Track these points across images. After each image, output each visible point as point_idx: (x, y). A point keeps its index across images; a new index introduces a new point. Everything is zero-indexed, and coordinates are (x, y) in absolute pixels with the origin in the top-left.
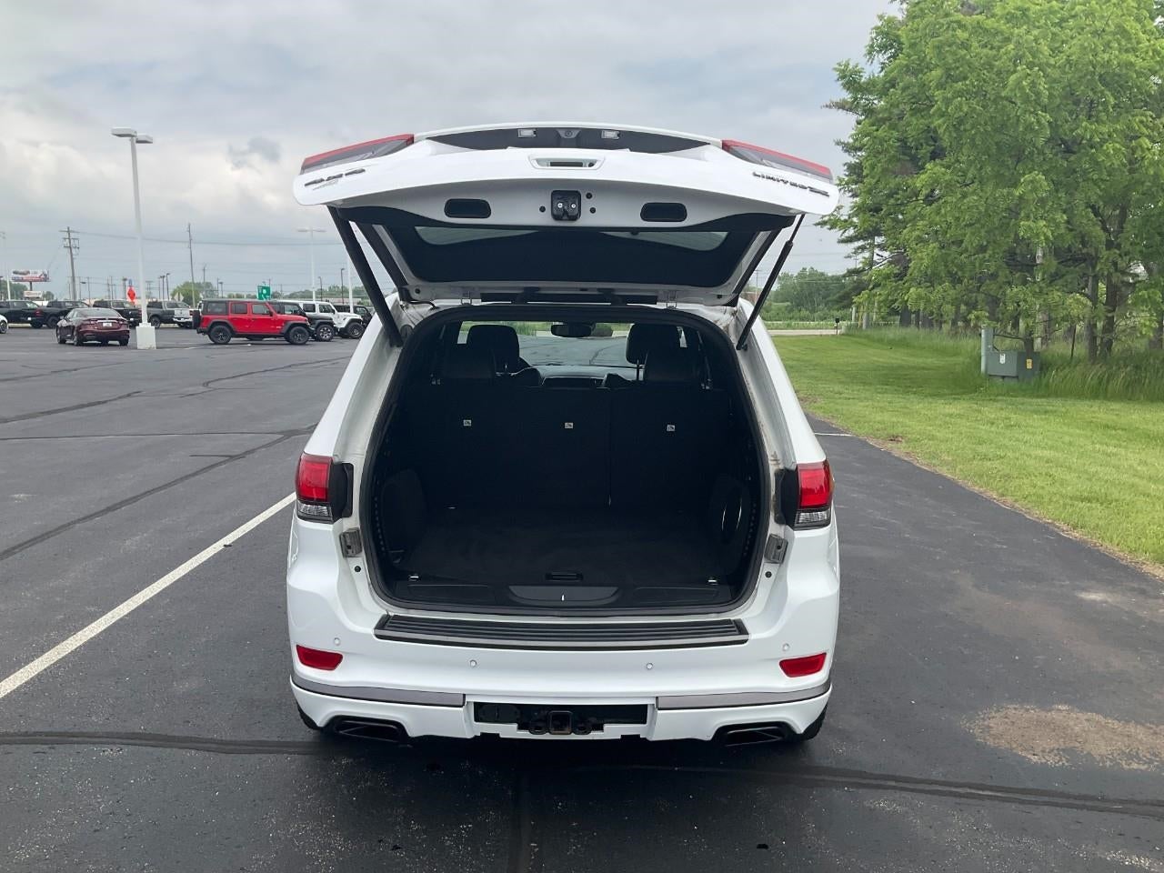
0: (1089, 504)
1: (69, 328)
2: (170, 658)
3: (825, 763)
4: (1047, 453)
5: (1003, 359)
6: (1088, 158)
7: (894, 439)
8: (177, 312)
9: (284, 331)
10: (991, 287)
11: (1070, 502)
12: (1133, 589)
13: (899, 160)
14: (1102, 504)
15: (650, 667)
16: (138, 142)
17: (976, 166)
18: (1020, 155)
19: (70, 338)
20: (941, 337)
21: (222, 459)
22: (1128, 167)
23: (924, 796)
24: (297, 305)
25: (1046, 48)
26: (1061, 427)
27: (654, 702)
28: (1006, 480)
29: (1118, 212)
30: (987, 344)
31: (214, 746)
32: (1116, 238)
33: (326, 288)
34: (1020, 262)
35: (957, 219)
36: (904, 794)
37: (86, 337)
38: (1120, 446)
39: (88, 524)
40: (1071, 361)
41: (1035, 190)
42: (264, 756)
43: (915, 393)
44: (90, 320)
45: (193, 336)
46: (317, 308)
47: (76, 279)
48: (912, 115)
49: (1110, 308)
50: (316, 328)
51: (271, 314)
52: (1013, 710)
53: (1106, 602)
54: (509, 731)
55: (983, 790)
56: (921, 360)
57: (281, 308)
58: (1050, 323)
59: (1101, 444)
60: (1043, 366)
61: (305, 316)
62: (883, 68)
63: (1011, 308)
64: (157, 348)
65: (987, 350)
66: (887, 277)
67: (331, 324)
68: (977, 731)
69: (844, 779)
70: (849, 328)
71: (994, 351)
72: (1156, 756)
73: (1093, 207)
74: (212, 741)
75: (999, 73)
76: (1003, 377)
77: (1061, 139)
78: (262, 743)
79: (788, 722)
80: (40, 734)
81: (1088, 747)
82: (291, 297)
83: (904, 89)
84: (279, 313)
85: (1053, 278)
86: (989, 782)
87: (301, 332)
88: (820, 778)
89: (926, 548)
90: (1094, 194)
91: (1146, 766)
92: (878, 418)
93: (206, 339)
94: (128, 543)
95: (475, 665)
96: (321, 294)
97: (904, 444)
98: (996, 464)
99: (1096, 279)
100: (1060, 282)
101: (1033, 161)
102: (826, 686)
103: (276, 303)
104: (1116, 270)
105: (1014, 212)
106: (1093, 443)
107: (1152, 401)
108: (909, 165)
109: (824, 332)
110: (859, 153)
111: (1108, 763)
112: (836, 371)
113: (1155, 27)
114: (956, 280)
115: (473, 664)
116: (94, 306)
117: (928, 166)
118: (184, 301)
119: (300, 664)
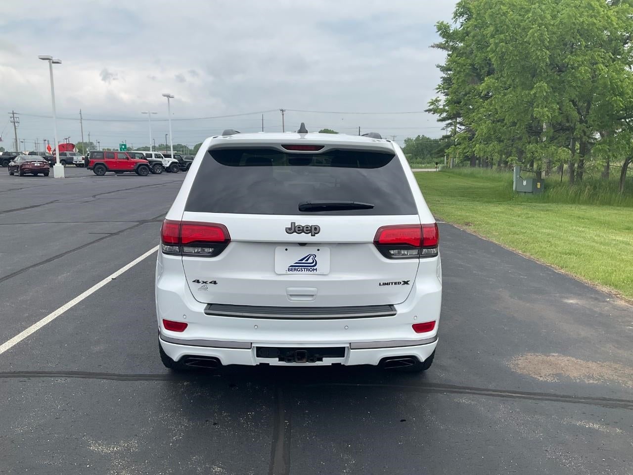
0: (569, 256)
1: (16, 167)
2: (88, 335)
3: (434, 381)
4: (548, 231)
5: (525, 183)
6: (570, 75)
7: (467, 224)
8: (75, 158)
9: (135, 168)
10: (519, 145)
11: (560, 255)
12: (592, 298)
13: (471, 75)
14: (576, 256)
15: (346, 328)
16: (53, 63)
17: (512, 78)
18: (534, 73)
19: (16, 172)
20: (492, 172)
21: (107, 235)
22: (592, 80)
23: (484, 397)
24: (142, 154)
25: (549, 15)
26: (555, 218)
27: (348, 345)
28: (526, 245)
29: (586, 104)
30: (517, 175)
31: (116, 377)
32: (585, 118)
33: (157, 145)
34: (534, 131)
35: (501, 107)
36: (475, 396)
37: (25, 171)
38: (586, 227)
39: (37, 268)
40: (560, 184)
41: (541, 91)
42: (142, 382)
43: (478, 201)
44: (27, 162)
45: (85, 171)
46: (153, 156)
47: (18, 140)
48: (478, 51)
49: (582, 155)
50: (153, 167)
51: (128, 159)
52: (530, 356)
53: (578, 304)
54: (274, 362)
55: (515, 394)
56: (481, 184)
57: (133, 156)
58: (550, 164)
59: (576, 226)
60: (546, 186)
61: (147, 160)
62: (462, 25)
63: (529, 156)
64: (65, 177)
65: (517, 178)
66: (464, 138)
67: (161, 164)
68: (512, 366)
69: (444, 389)
70: (443, 167)
71: (521, 179)
72: (602, 377)
73: (573, 101)
74: (114, 375)
75: (524, 29)
76: (525, 192)
77: (556, 64)
78: (140, 375)
79: (417, 356)
80: (22, 372)
81: (568, 373)
82: (138, 150)
83: (474, 37)
84: (132, 158)
85: (552, 139)
86: (517, 390)
87: (144, 168)
88: (432, 388)
89: (485, 278)
90: (574, 94)
91: (597, 382)
92: (459, 214)
93: (92, 173)
94: (59, 277)
95: (256, 328)
96: (154, 148)
97: (473, 227)
98: (521, 236)
99: (575, 140)
100: (556, 141)
101: (541, 76)
102: (435, 338)
103: (130, 153)
104: (585, 135)
105: (531, 104)
106: (572, 226)
107: (603, 205)
108: (476, 79)
109: (430, 170)
110: (449, 72)
111: (578, 381)
112: (436, 190)
113: (607, 4)
114: (500, 141)
115: (256, 327)
116: (29, 155)
117: (486, 79)
118: (78, 152)
119: (165, 329)
